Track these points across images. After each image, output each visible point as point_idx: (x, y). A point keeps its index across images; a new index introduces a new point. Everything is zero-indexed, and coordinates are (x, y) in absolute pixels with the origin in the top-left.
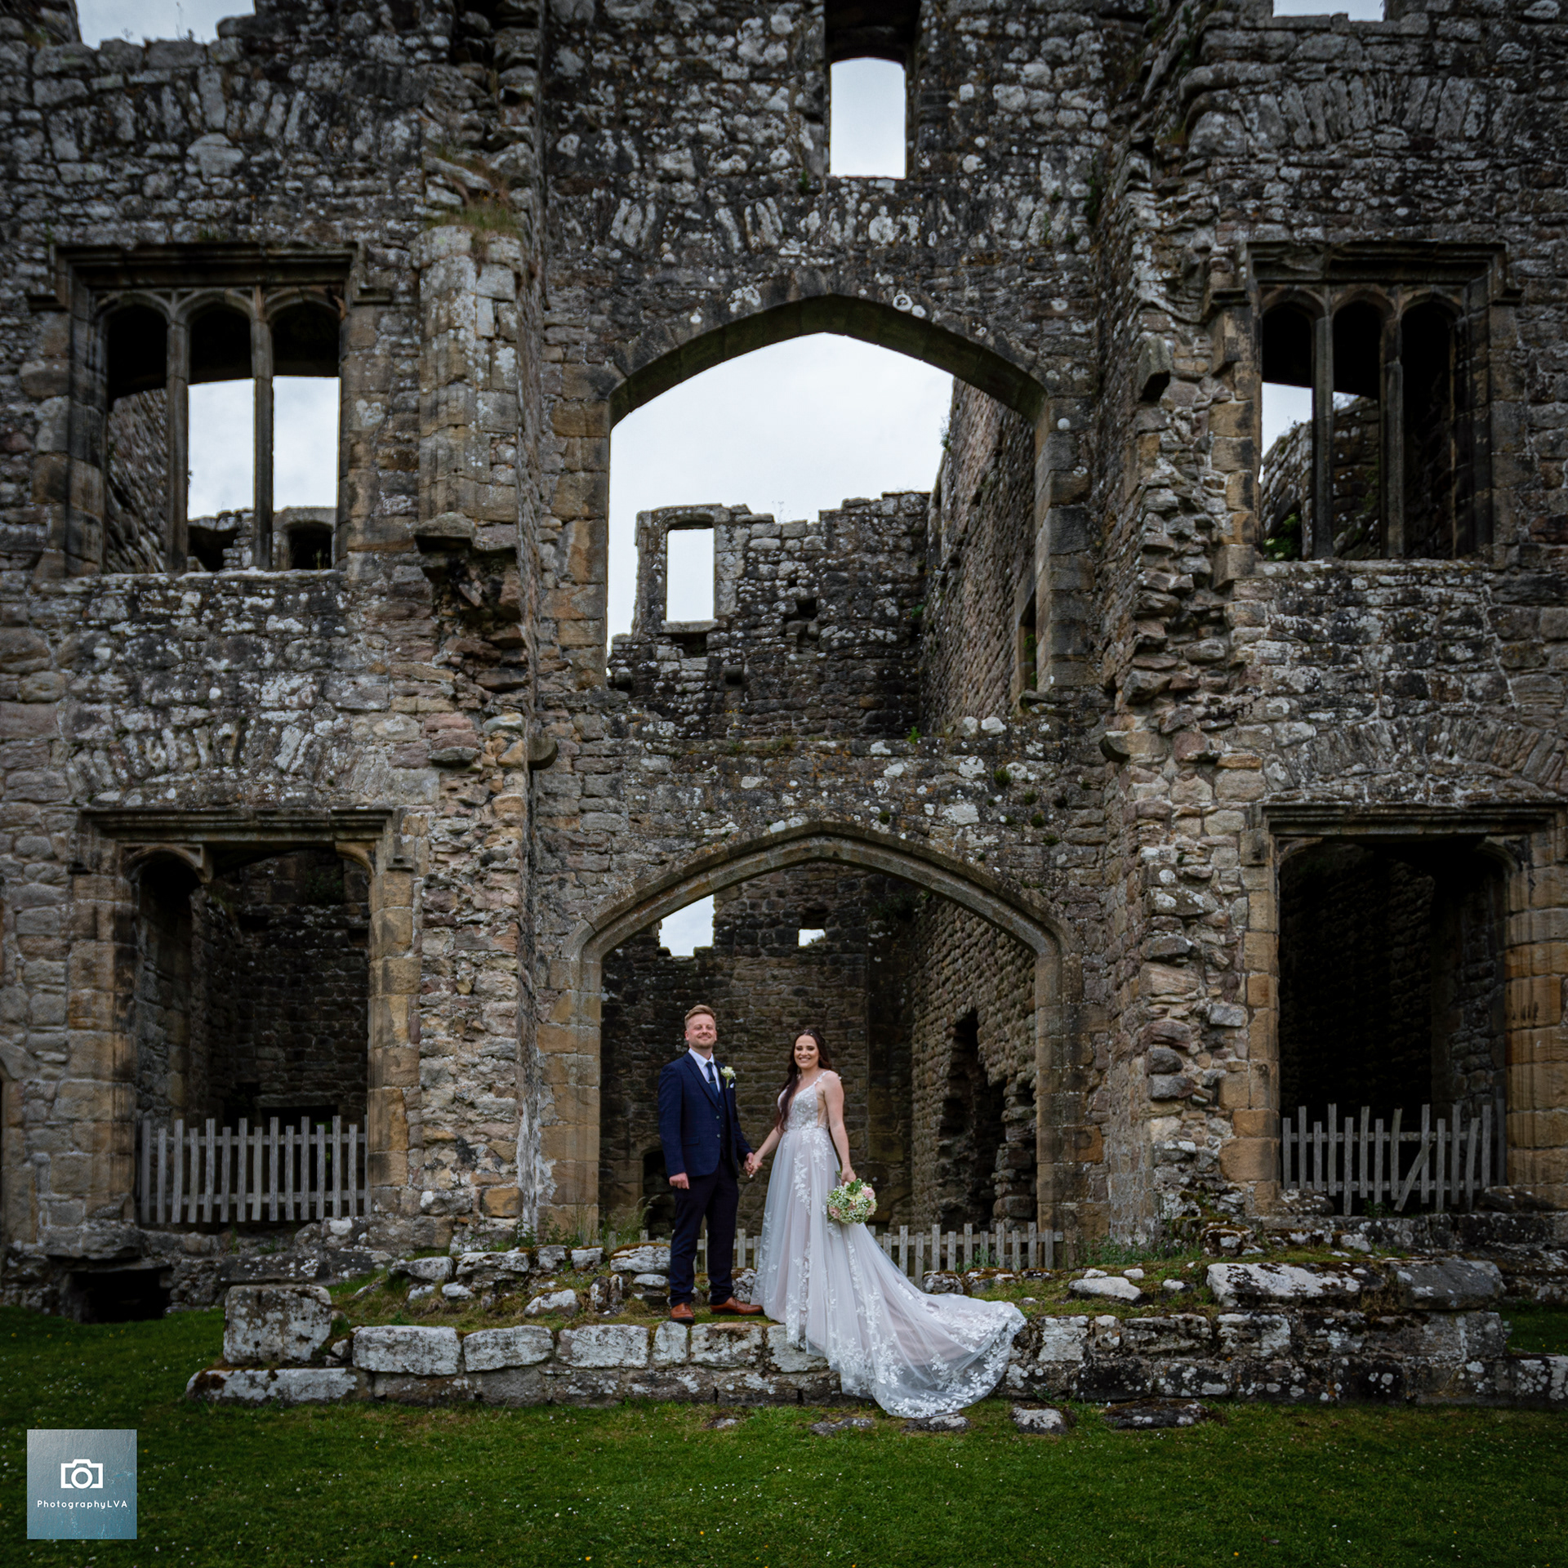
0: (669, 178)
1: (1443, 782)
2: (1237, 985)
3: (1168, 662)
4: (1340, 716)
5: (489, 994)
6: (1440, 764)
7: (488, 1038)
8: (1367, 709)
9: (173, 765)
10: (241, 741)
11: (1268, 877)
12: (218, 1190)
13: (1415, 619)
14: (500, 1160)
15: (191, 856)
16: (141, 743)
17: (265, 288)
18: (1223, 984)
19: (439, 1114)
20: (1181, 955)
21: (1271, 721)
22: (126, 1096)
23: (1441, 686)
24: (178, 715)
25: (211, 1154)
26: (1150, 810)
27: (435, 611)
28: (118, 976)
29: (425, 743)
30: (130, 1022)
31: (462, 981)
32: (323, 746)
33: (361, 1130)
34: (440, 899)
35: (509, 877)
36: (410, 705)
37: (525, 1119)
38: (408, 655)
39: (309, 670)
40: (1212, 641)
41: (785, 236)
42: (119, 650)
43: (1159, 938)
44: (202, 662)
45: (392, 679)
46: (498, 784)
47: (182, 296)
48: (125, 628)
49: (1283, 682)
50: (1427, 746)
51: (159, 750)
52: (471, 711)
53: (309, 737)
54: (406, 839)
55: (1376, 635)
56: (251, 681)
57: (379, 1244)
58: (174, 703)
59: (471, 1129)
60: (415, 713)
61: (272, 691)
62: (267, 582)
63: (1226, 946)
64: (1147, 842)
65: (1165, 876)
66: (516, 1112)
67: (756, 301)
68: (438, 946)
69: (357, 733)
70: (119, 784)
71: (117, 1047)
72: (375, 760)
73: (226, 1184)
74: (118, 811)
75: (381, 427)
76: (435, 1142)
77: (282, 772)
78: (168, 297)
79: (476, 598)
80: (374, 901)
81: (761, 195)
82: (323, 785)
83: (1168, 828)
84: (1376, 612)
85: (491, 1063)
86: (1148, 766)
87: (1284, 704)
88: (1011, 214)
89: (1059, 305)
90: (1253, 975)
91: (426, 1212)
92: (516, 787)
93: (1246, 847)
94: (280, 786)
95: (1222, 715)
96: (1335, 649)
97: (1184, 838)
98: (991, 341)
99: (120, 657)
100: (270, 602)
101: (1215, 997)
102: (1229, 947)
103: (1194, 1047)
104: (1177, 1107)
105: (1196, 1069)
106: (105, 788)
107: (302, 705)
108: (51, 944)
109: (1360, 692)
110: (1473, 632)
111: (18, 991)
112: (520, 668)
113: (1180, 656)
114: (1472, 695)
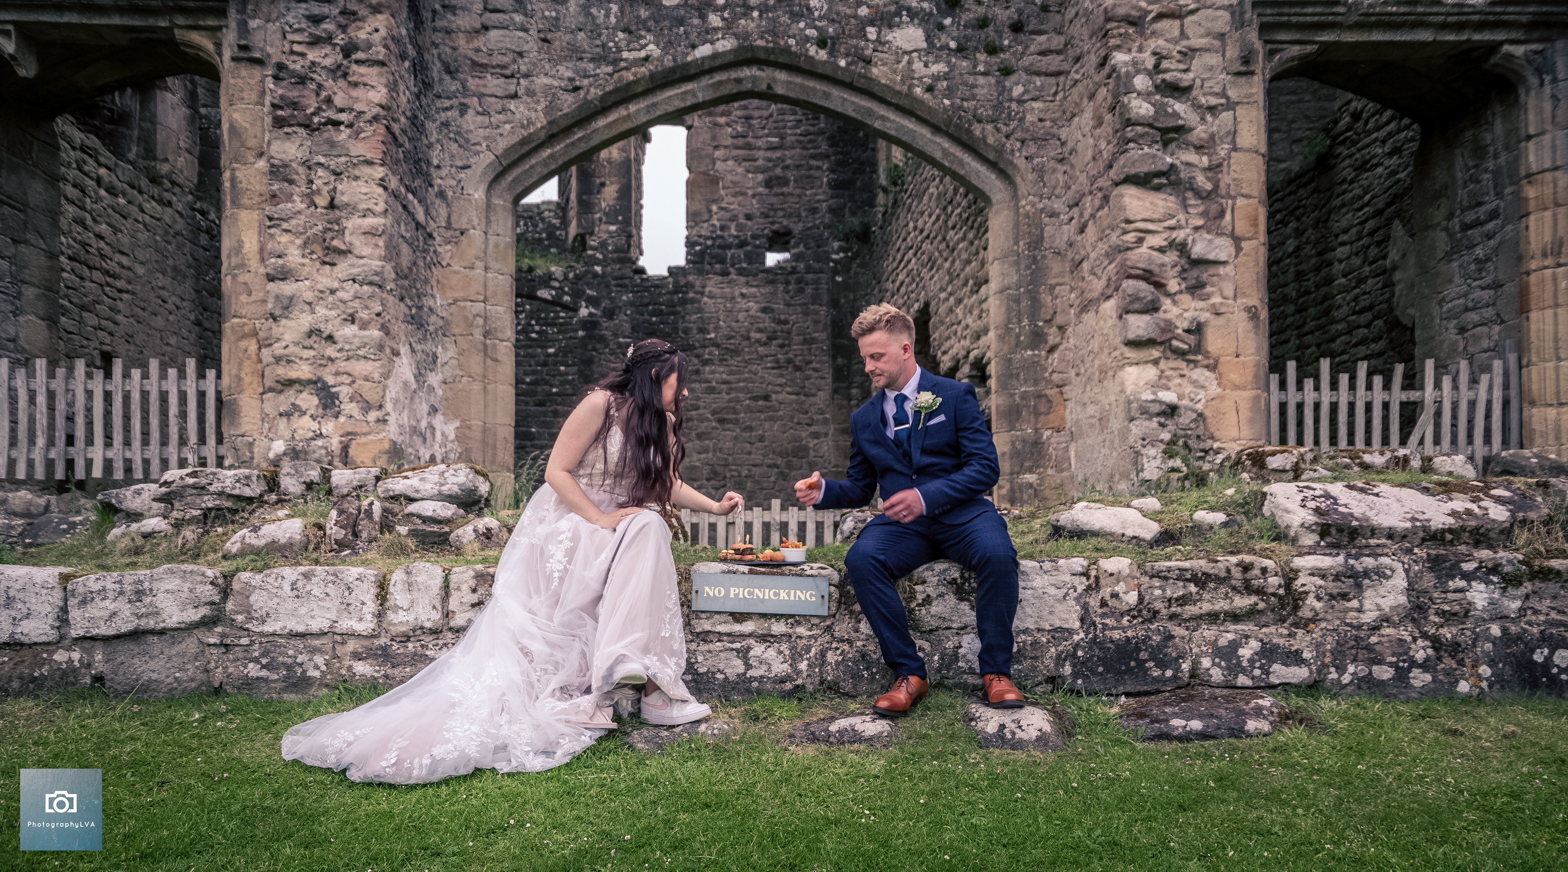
2: (1221, 215)
5: (351, 208)
7: (351, 259)
11: (1256, 89)
14: (367, 406)
18: (1205, 213)
19: (292, 349)
20: (1160, 174)
25: (42, 399)
26: (1121, 11)
31: (319, 192)
33: (219, 375)
34: (293, 94)
35: (374, 70)
43: (1135, 152)
54: (253, 24)
59: (331, 368)
63: (1209, 169)
64: (1118, 48)
65: (1140, 82)
66: (383, 348)
68: (290, 149)
73: (60, 435)
76: (290, 383)
80: (223, 102)
83: (1142, 32)
85: (352, 289)
93: (1232, 51)
97: (1161, 43)
101: (1197, 229)
102: (1214, 169)
103: (1173, 285)
104: (1155, 353)
105: (1176, 311)
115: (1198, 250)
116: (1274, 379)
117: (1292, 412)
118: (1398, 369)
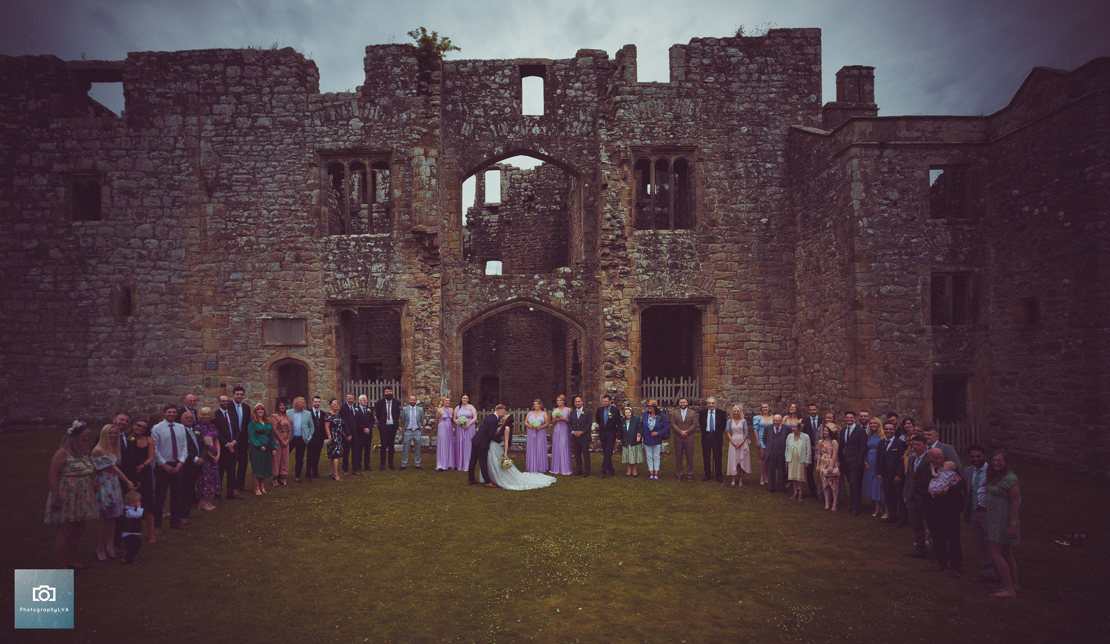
0: (477, 116)
1: (683, 292)
2: (629, 346)
3: (610, 258)
4: (655, 274)
5: (433, 349)
6: (682, 286)
7: (432, 360)
8: (663, 272)
9: (349, 288)
10: (367, 281)
11: (637, 317)
13: (675, 247)
14: (436, 392)
15: (354, 311)
16: (341, 283)
17: (370, 158)
18: (625, 346)
19: (420, 380)
20: (613, 338)
21: (637, 275)
22: (339, 375)
23: (682, 266)
24: (350, 275)
26: (606, 298)
27: (416, 246)
28: (337, 343)
29: (414, 282)
30: (340, 355)
31: (426, 346)
32: (388, 283)
33: (400, 383)
34: (419, 323)
35: (437, 317)
36: (410, 271)
37: (443, 380)
38: (409, 258)
39: (384, 262)
40: (622, 253)
41: (509, 133)
42: (334, 257)
43: (607, 334)
44: (356, 260)
45: (405, 264)
46: (434, 292)
47: (348, 160)
48: (335, 251)
49: (640, 264)
50: (678, 282)
51: (346, 284)
52: (426, 273)
53: (384, 280)
54: (410, 307)
55: (665, 252)
56: (369, 266)
58: (349, 271)
59: (428, 384)
60: (411, 274)
61: (374, 268)
62: (373, 238)
64: (605, 307)
65: (609, 317)
66: (440, 379)
67: (501, 151)
68: (419, 336)
69: (396, 279)
70: (336, 293)
71: (337, 361)
72: (402, 286)
74: (335, 300)
75: (401, 196)
76: (419, 387)
77: (378, 289)
78: (344, 160)
79: (427, 245)
80: (402, 323)
81: (502, 121)
82: (388, 293)
83: (611, 303)
84: (665, 245)
85: (434, 367)
86: (606, 285)
87: (641, 270)
88: (572, 126)
89: (585, 152)
90: (633, 343)
92: (439, 293)
93: (631, 309)
94: (377, 293)
95: (624, 273)
96: (654, 255)
97: (615, 306)
98: (566, 162)
99: (335, 259)
100: (373, 244)
101: (623, 349)
102: (626, 336)
103: (617, 362)
104: (612, 379)
105: (618, 368)
106: (332, 294)
107: (382, 272)
108: (320, 335)
109: (661, 267)
110: (691, 251)
111: (312, 347)
112: (439, 260)
113: (614, 257)
114: (690, 268)
115: (623, 354)
116: (644, 381)
117: (649, 389)
118: (674, 379)
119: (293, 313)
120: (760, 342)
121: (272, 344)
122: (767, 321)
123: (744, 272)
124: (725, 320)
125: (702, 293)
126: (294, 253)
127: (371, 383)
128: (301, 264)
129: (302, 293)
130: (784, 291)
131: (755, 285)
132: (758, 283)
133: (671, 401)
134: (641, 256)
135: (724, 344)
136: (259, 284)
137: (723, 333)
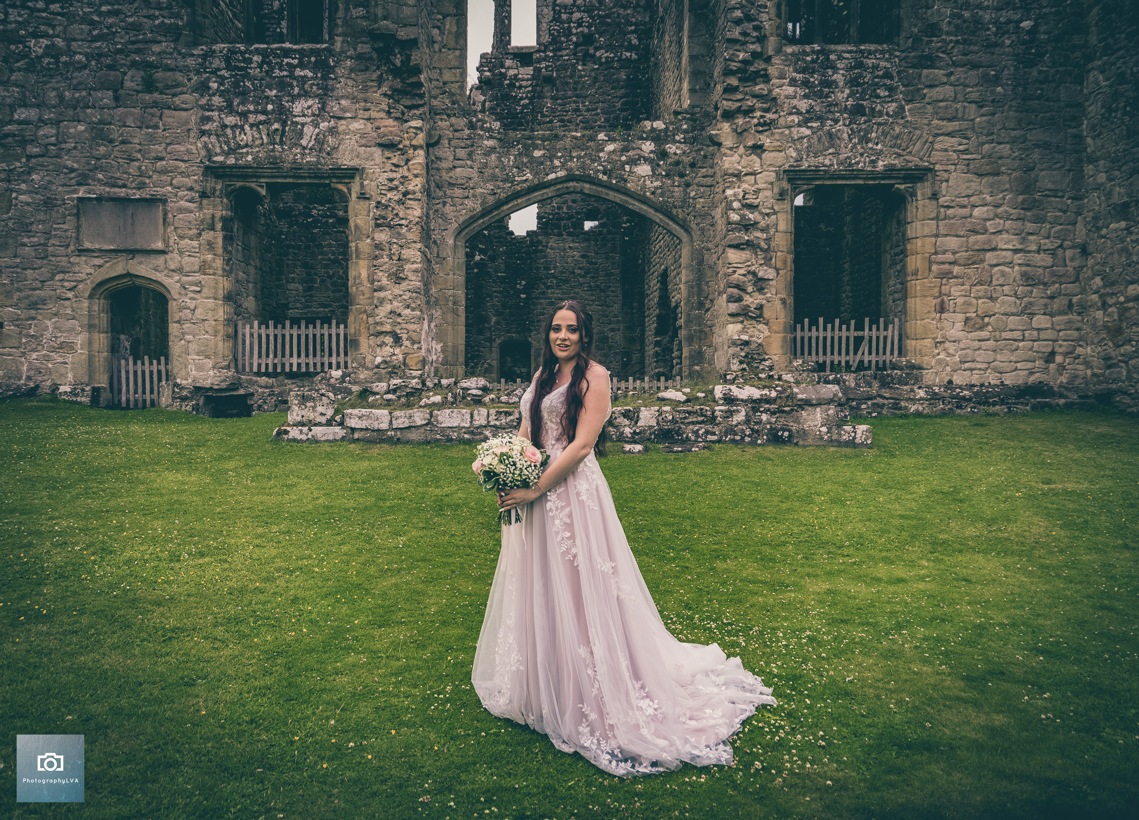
1: (873, 158)
2: (771, 259)
3: (740, 96)
4: (823, 125)
5: (407, 261)
6: (871, 149)
7: (407, 282)
8: (836, 121)
9: (250, 143)
10: (284, 132)
11: (787, 205)
12: (275, 356)
13: (860, 76)
14: (413, 342)
15: (259, 189)
16: (234, 133)
18: (764, 258)
19: (384, 319)
20: (743, 244)
21: (789, 127)
22: (229, 309)
23: (873, 109)
24: (252, 118)
25: (272, 338)
26: (730, 171)
27: (378, 68)
28: (225, 248)
29: (374, 134)
30: (231, 272)
31: (394, 254)
32: (324, 135)
33: (346, 327)
34: (383, 213)
35: (417, 202)
36: (367, 114)
37: (426, 321)
38: (366, 89)
39: (316, 96)
40: (762, 86)
42: (221, 84)
43: (732, 235)
44: (264, 91)
45: (358, 102)
46: (411, 155)
48: (223, 72)
49: (795, 107)
50: (865, 139)
51: (243, 136)
52: (396, 119)
53: (317, 130)
54: (366, 183)
55: (841, 84)
56: (288, 102)
57: (355, 383)
58: (250, 112)
59: (399, 327)
60: (369, 119)
61: (298, 107)
62: (295, 50)
63: (766, 239)
64: (728, 187)
65: (736, 205)
66: (421, 319)
68: (382, 236)
69: (340, 129)
70: (223, 153)
71: (225, 284)
72: (350, 143)
73: (279, 353)
74: (223, 166)
76: (382, 333)
77: (304, 148)
79: (398, 63)
80: (350, 213)
82: (324, 155)
83: (740, 180)
84: (841, 72)
85: (408, 294)
86: (731, 148)
87: (796, 119)
90: (779, 254)
91: (378, 367)
92: (420, 158)
93: (776, 190)
94: (303, 155)
95: (765, 124)
96: (821, 91)
97: (746, 186)
99: (222, 88)
101: (761, 265)
102: (768, 240)
103: (750, 289)
104: (741, 319)
105: (751, 300)
106: (217, 155)
107: (314, 115)
108: (191, 232)
109: (833, 113)
110: (889, 82)
111: (175, 255)
112: (422, 96)
113: (746, 94)
114: (888, 114)
115: (760, 274)
116: (799, 326)
117: (806, 340)
118: (853, 322)
119: (139, 189)
120: (1016, 251)
121: (97, 246)
122: (1029, 214)
123: (988, 122)
124: (950, 212)
125: (908, 161)
126: (142, 73)
127: (291, 328)
128: (156, 96)
129: (157, 151)
130: (1061, 156)
131: (1008, 146)
132: (1013, 141)
133: (847, 362)
134: (796, 92)
135: (949, 257)
136: (72, 130)
137: (946, 235)
